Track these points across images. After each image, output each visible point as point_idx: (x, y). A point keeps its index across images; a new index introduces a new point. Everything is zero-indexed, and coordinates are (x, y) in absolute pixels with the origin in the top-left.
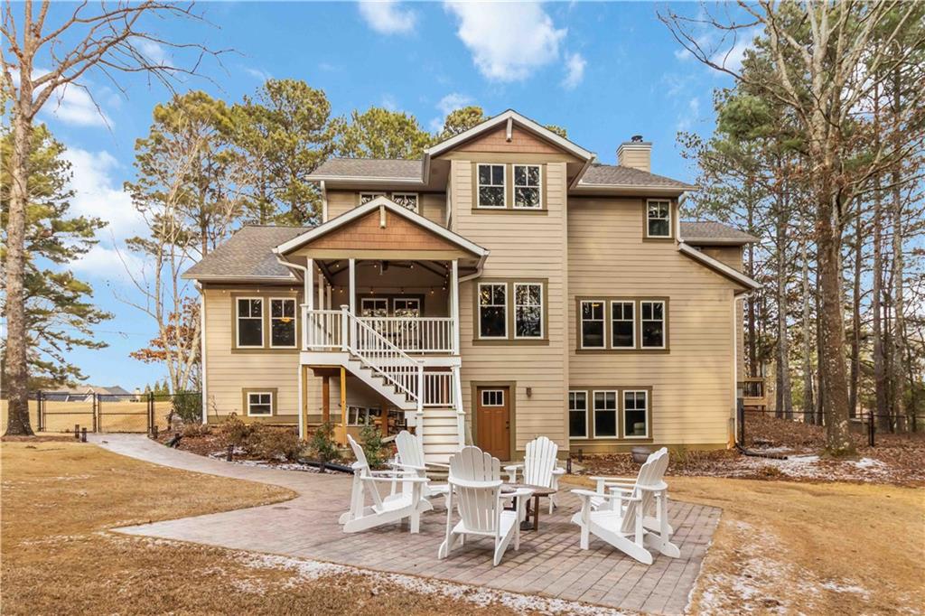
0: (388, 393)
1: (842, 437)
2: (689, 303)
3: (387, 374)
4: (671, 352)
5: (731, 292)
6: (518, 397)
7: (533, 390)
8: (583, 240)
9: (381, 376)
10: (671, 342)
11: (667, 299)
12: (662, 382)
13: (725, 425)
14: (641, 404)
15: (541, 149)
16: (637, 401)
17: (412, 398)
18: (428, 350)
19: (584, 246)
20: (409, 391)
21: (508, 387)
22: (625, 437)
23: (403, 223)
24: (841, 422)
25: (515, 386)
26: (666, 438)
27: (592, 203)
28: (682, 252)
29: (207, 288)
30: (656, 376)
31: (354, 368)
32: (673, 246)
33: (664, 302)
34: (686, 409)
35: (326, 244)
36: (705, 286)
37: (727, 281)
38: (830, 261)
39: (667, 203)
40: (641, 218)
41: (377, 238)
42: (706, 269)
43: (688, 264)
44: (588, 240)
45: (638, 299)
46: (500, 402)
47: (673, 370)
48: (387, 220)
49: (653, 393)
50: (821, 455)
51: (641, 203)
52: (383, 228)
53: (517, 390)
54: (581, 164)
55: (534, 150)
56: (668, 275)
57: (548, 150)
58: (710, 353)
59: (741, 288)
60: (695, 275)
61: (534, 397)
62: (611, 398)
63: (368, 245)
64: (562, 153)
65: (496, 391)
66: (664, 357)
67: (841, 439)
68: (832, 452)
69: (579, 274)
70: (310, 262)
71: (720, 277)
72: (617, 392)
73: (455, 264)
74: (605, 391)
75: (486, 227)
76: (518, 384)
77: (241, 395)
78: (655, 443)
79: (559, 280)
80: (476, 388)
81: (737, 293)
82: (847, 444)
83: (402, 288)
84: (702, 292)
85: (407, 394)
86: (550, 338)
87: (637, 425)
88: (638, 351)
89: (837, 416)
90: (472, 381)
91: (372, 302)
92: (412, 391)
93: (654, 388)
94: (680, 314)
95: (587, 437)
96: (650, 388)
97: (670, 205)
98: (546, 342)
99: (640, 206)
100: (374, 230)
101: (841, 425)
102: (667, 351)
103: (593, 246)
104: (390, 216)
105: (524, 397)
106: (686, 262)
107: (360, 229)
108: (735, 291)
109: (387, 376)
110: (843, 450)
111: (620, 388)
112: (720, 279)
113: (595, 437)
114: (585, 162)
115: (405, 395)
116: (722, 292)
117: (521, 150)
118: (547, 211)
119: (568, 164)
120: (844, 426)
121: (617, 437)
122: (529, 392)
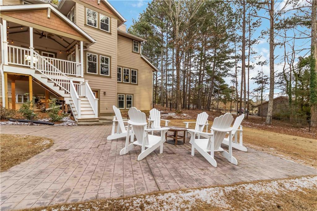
0: (56, 90)
2: (142, 72)
3: (55, 82)
5: (152, 71)
6: (101, 95)
7: (106, 93)
9: (53, 82)
10: (138, 82)
12: (136, 93)
13: (149, 105)
14: (131, 99)
15: (109, 12)
17: (67, 93)
18: (70, 74)
20: (66, 90)
21: (97, 91)
22: (126, 108)
23: (58, 19)
28: (142, 58)
30: (135, 91)
31: (38, 77)
32: (139, 55)
33: (137, 71)
34: (141, 101)
35: (15, 16)
36: (146, 68)
37: (151, 68)
39: (138, 43)
40: (131, 45)
41: (45, 22)
42: (147, 64)
45: (130, 68)
47: (138, 90)
48: (51, 15)
49: (134, 96)
50: (175, 113)
51: (131, 42)
52: (49, 18)
53: (101, 92)
54: (122, 22)
55: (107, 11)
57: (112, 13)
59: (154, 70)
60: (144, 64)
61: (106, 95)
62: (123, 97)
63: (40, 24)
64: (116, 16)
66: (136, 86)
68: (178, 112)
73: (82, 43)
74: (121, 95)
76: (101, 90)
79: (115, 58)
81: (153, 71)
83: (46, 48)
84: (146, 70)
85: (65, 91)
87: (128, 105)
88: (130, 84)
89: (179, 104)
92: (67, 89)
93: (134, 94)
94: (140, 75)
96: (133, 95)
97: (139, 44)
98: (110, 77)
100: (44, 18)
102: (137, 85)
104: (52, 14)
105: (103, 95)
106: (142, 61)
107: (36, 15)
109: (56, 83)
110: (180, 112)
111: (125, 94)
112: (149, 67)
114: (123, 22)
115: (64, 91)
116: (150, 70)
117: (103, 9)
118: (111, 34)
121: (124, 108)
122: (105, 93)
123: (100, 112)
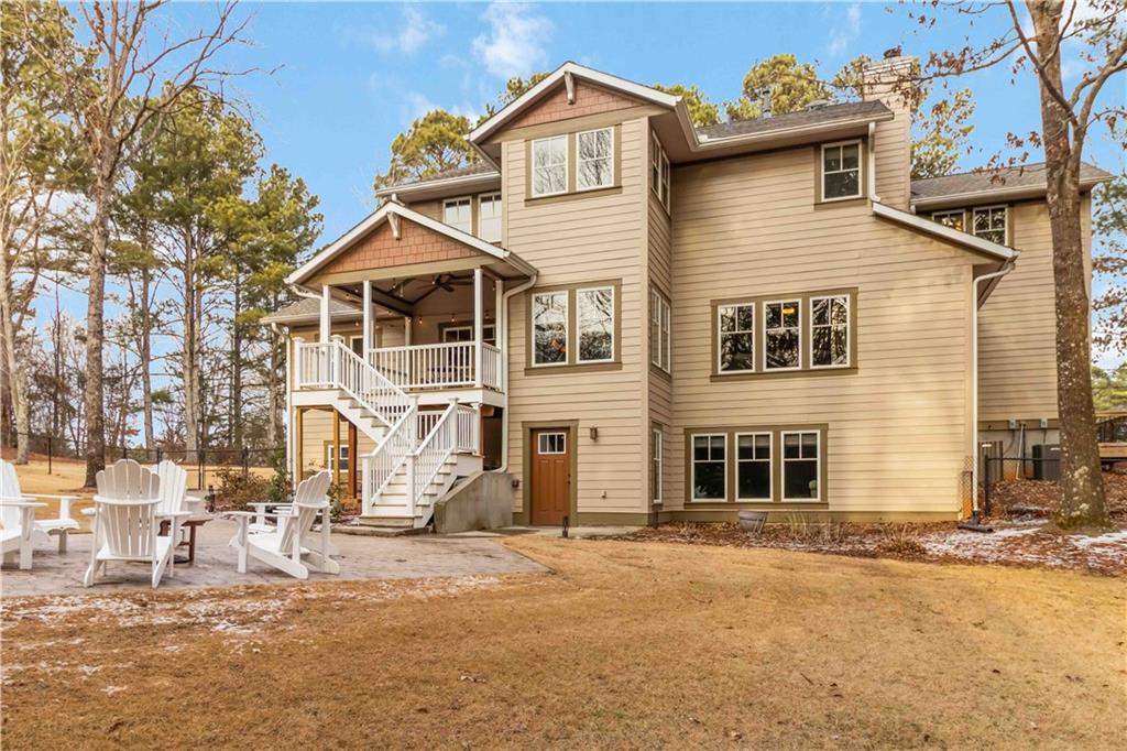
1: (1076, 494)
2: (893, 294)
4: (860, 371)
5: (968, 270)
6: (580, 441)
7: (600, 432)
8: (721, 220)
10: (860, 356)
11: (853, 292)
12: (846, 416)
13: (956, 483)
14: (810, 451)
16: (804, 447)
18: (447, 384)
19: (725, 228)
21: (568, 428)
22: (784, 500)
23: (419, 230)
24: (1076, 469)
25: (576, 428)
26: (851, 501)
27: (737, 165)
28: (879, 217)
29: (293, 332)
30: (835, 408)
31: (343, 407)
32: (863, 213)
33: (848, 296)
35: (341, 267)
36: (921, 265)
37: (960, 252)
38: (1060, 197)
39: (855, 146)
40: (812, 176)
41: (393, 252)
42: (922, 238)
43: (890, 233)
44: (731, 219)
45: (806, 295)
46: (560, 449)
47: (865, 399)
49: (830, 434)
51: (812, 153)
52: (397, 239)
53: (581, 432)
55: (604, 108)
56: (856, 254)
57: (624, 104)
58: (928, 370)
59: (986, 262)
60: (903, 248)
61: (602, 440)
62: (762, 444)
64: (640, 105)
65: (556, 434)
66: (848, 380)
67: (1076, 498)
68: (1061, 520)
69: (721, 268)
70: (326, 289)
71: (947, 246)
72: (771, 433)
73: (478, 274)
74: (754, 434)
75: (543, 220)
76: (581, 424)
77: (323, 448)
78: (831, 509)
79: (636, 279)
80: (528, 431)
81: (979, 271)
82: (1085, 506)
86: (624, 360)
88: (806, 372)
89: (1071, 460)
90: (523, 422)
91: (455, 332)
93: (831, 426)
94: (876, 312)
95: (725, 500)
96: (824, 428)
97: (860, 147)
98: (618, 365)
99: (811, 156)
100: (387, 244)
101: (1076, 474)
102: (853, 370)
103: (738, 226)
104: (403, 225)
105: (589, 440)
106: (886, 231)
107: (375, 244)
108: (975, 267)
110: (1079, 517)
111: (777, 429)
113: (737, 500)
114: (674, 111)
116: (951, 270)
118: (621, 187)
119: (650, 119)
120: (1081, 476)
121: (771, 500)
122: (595, 434)
123: (579, 510)
